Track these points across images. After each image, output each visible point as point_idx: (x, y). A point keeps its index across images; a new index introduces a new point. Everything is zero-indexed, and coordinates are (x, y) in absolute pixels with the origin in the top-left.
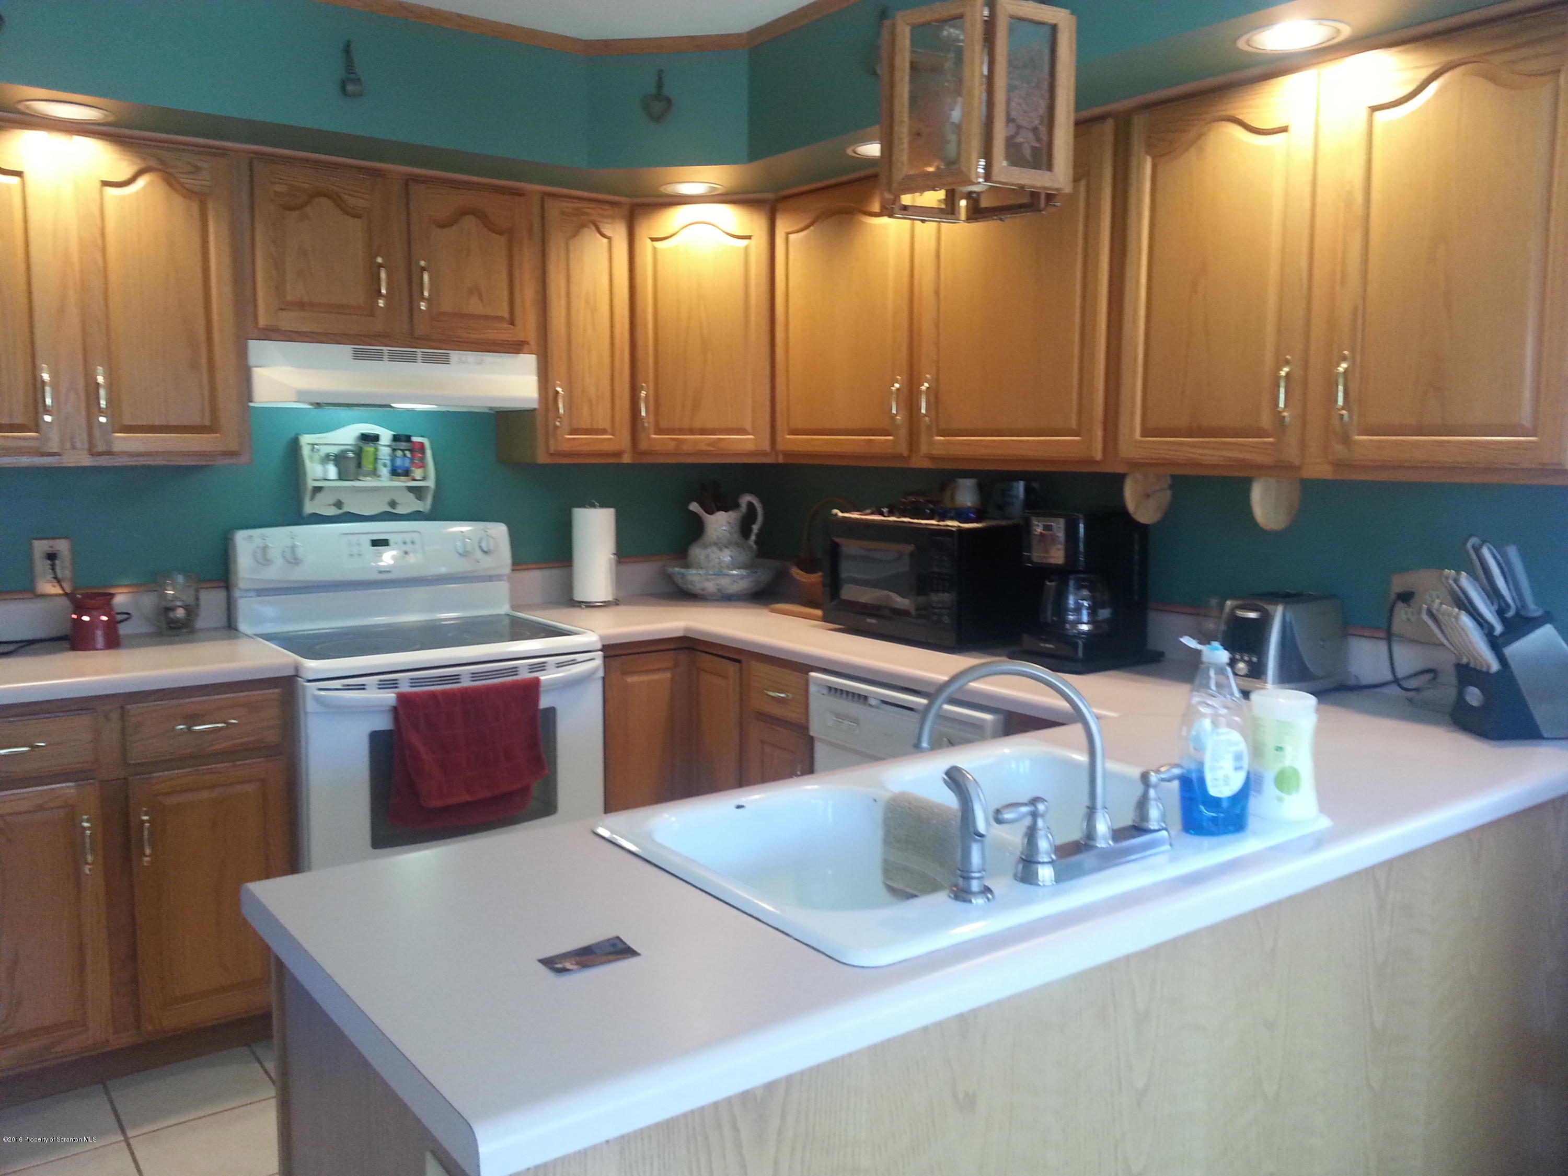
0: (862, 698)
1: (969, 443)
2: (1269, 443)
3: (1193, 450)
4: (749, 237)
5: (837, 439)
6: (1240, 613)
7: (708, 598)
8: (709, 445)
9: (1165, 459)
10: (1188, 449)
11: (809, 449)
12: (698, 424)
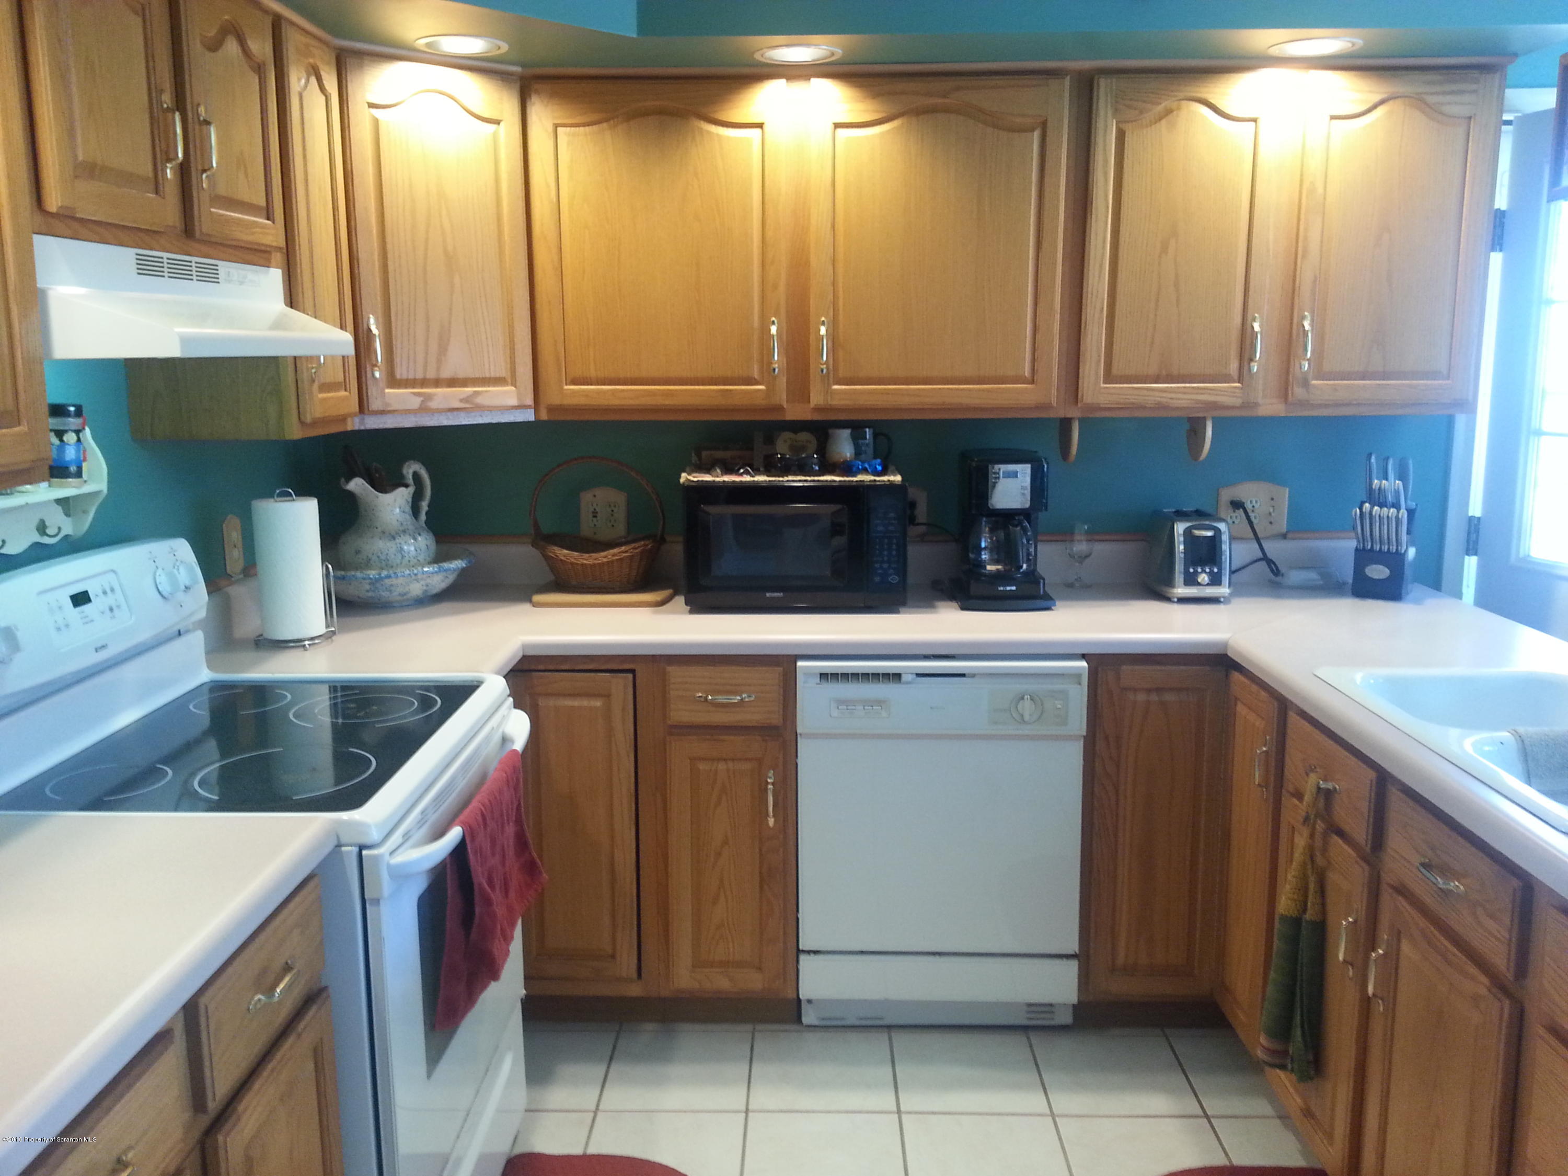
0: (896, 677)
1: (887, 392)
2: (1236, 387)
3: (1164, 395)
4: (498, 122)
5: (668, 390)
6: (1197, 533)
7: (395, 605)
8: (461, 401)
9: (1133, 403)
10: (1157, 394)
11: (615, 402)
12: (446, 374)
